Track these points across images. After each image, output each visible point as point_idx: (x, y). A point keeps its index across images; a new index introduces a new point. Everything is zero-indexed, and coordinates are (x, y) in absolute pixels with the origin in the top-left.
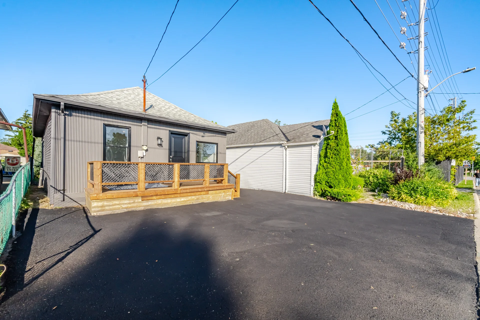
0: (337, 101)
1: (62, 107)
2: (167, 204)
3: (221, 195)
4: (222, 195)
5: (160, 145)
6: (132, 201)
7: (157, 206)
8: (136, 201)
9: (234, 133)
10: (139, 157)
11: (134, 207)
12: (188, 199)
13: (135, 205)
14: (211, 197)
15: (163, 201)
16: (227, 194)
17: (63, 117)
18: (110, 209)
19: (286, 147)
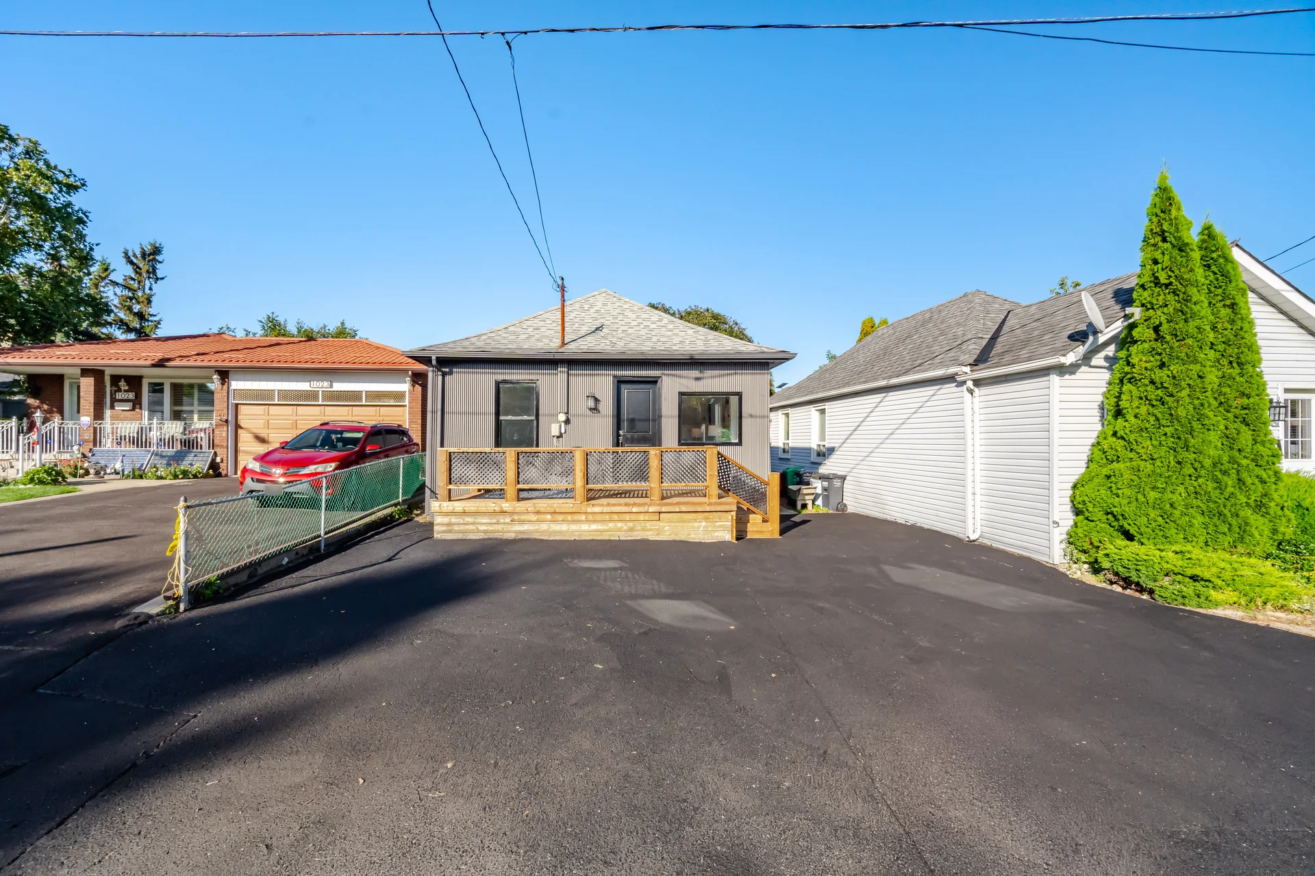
0: (1169, 183)
1: (434, 362)
2: (561, 532)
3: (696, 524)
4: (699, 527)
5: (595, 410)
6: (494, 521)
7: (540, 536)
8: (502, 521)
9: (788, 359)
10: (554, 436)
11: (498, 532)
12: (606, 528)
13: (499, 527)
14: (667, 528)
15: (551, 525)
16: (718, 524)
17: (440, 378)
18: (461, 530)
19: (970, 384)
